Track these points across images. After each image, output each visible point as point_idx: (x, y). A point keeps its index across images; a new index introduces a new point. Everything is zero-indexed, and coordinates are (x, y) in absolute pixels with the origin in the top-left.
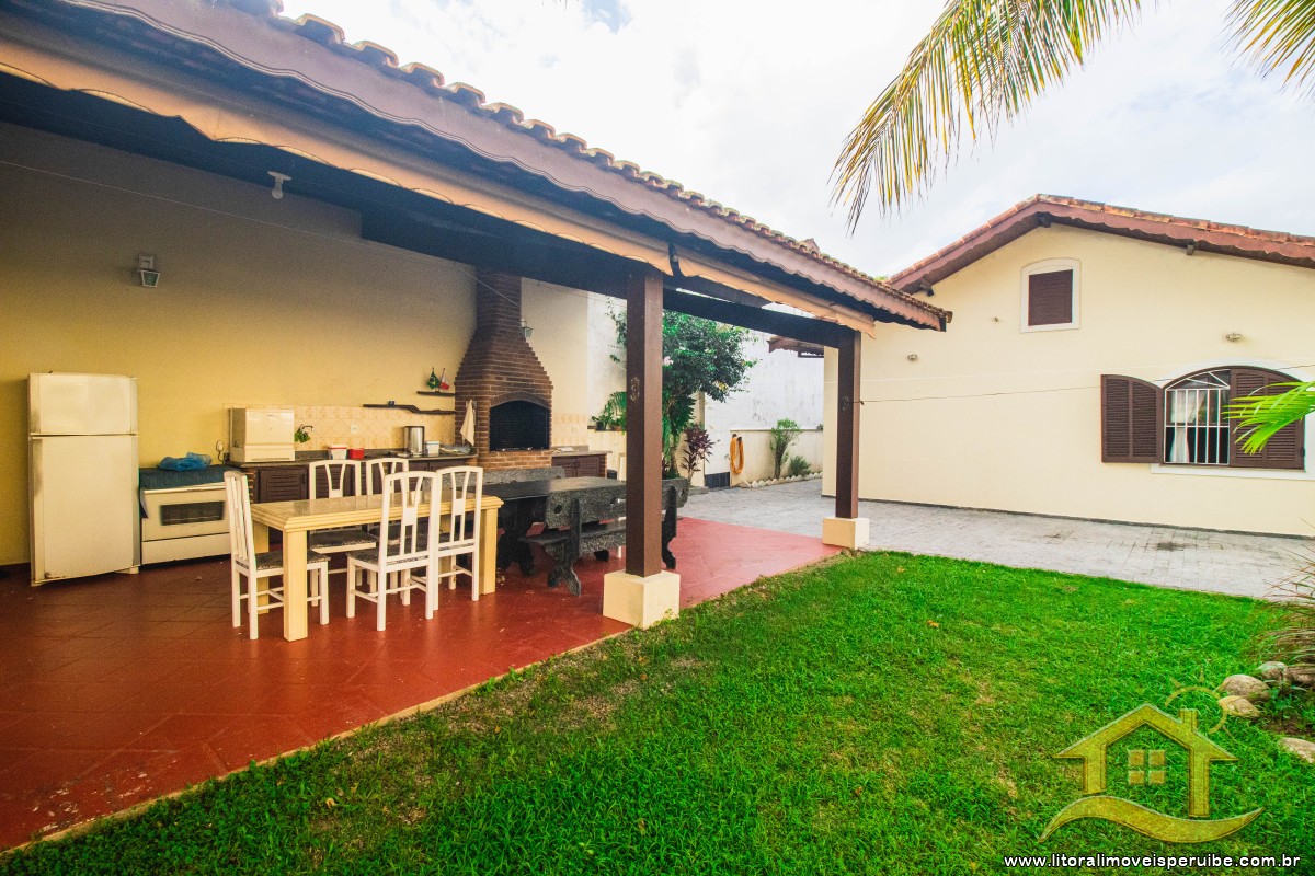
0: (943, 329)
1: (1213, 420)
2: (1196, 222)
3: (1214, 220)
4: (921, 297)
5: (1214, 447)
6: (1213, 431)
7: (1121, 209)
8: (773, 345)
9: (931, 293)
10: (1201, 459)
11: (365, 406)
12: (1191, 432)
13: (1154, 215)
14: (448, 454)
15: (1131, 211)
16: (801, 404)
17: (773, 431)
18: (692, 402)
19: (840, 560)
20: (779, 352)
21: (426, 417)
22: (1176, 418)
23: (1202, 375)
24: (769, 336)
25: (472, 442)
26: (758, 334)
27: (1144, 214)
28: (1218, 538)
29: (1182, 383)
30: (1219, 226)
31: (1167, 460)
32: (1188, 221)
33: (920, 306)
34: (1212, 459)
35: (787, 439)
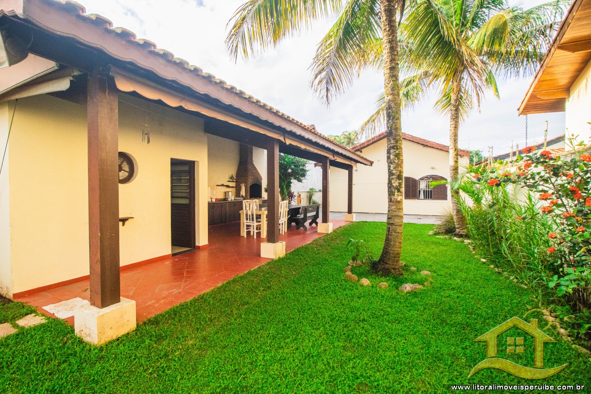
0: (371, 166)
1: (429, 188)
2: (425, 140)
3: (429, 140)
4: (358, 153)
5: (429, 195)
6: (429, 191)
7: (409, 135)
8: (316, 165)
9: (361, 152)
10: (426, 198)
11: (217, 185)
12: (424, 191)
13: (417, 137)
14: (237, 200)
15: (411, 136)
16: (314, 183)
17: (308, 192)
18: (291, 183)
19: (351, 224)
20: (317, 167)
21: (232, 189)
22: (421, 188)
23: (427, 177)
24: (314, 162)
25: (244, 195)
26: (311, 162)
27: (414, 137)
28: (430, 217)
29: (422, 179)
30: (430, 142)
31: (419, 199)
32: (423, 140)
33: (359, 156)
34: (429, 198)
35: (312, 194)
